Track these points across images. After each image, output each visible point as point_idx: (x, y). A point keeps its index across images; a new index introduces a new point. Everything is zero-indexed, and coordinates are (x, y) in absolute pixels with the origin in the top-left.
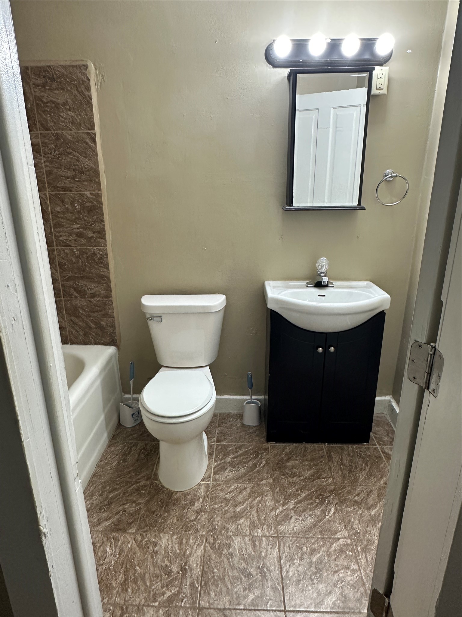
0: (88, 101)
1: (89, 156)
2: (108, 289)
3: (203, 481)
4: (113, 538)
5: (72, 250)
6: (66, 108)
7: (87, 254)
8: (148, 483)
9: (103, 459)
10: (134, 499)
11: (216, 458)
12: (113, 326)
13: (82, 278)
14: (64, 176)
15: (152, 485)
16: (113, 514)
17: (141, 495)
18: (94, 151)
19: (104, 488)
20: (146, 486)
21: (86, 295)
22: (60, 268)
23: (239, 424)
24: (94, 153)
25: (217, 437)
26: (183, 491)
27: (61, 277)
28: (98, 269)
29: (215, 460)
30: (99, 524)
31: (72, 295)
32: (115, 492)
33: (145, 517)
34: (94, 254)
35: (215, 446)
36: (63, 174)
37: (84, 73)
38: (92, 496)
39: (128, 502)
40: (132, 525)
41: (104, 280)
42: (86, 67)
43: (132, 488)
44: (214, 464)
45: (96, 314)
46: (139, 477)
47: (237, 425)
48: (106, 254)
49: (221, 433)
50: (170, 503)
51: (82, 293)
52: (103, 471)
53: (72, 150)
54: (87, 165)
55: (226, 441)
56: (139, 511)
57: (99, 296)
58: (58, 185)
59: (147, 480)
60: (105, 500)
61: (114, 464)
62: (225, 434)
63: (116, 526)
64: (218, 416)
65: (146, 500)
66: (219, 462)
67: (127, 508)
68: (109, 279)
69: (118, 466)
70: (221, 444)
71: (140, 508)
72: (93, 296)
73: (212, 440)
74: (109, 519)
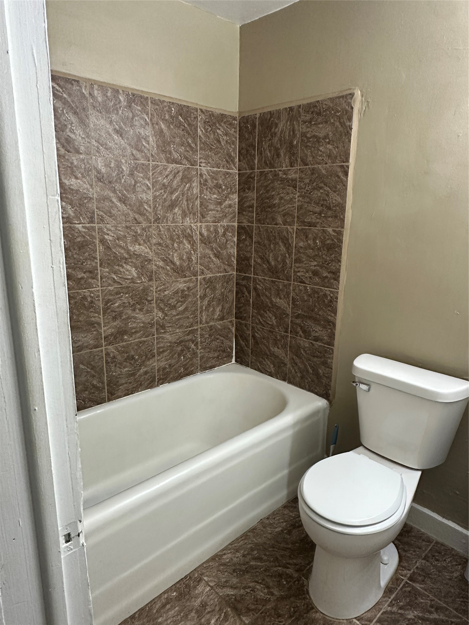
0: (347, 132)
1: (339, 190)
2: (332, 336)
3: (358, 620)
4: (225, 613)
5: (305, 287)
6: (325, 142)
7: (318, 294)
8: (296, 575)
9: (271, 517)
10: (271, 584)
11: (395, 601)
12: (329, 378)
13: (310, 318)
14: (312, 212)
15: (299, 581)
16: (241, 586)
17: (279, 585)
18: (344, 185)
19: (252, 550)
20: (291, 577)
21: (310, 336)
22: (293, 303)
23: (458, 574)
24: (344, 187)
25: (414, 571)
26: (326, 615)
27: (292, 313)
28: (326, 312)
29: (391, 602)
30: (224, 587)
31: (298, 333)
32: (258, 562)
33: (268, 614)
34: (325, 295)
35: (403, 583)
36: (311, 209)
37: (349, 102)
38: (237, 551)
39: (264, 583)
40: (251, 613)
41: (330, 325)
42: (352, 95)
43: (275, 569)
44: (385, 607)
45: (315, 359)
46: (291, 561)
47: (453, 572)
48: (337, 298)
49: (423, 570)
50: (303, 618)
51: (307, 333)
52: (262, 531)
53: (324, 185)
54: (336, 200)
55: (422, 586)
56: (267, 601)
57: (321, 340)
58: (306, 220)
59: (297, 571)
60: (244, 565)
61: (277, 530)
62: (427, 575)
63: (235, 602)
64: (433, 544)
65: (281, 595)
66: (395, 609)
67: (258, 589)
68: (334, 325)
69: (280, 534)
70: (413, 586)
71: (269, 600)
72: (316, 339)
73: (405, 572)
74: (235, 588)
